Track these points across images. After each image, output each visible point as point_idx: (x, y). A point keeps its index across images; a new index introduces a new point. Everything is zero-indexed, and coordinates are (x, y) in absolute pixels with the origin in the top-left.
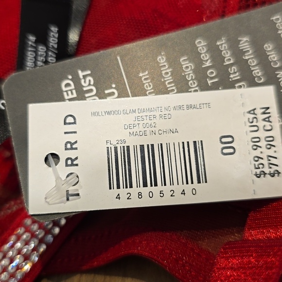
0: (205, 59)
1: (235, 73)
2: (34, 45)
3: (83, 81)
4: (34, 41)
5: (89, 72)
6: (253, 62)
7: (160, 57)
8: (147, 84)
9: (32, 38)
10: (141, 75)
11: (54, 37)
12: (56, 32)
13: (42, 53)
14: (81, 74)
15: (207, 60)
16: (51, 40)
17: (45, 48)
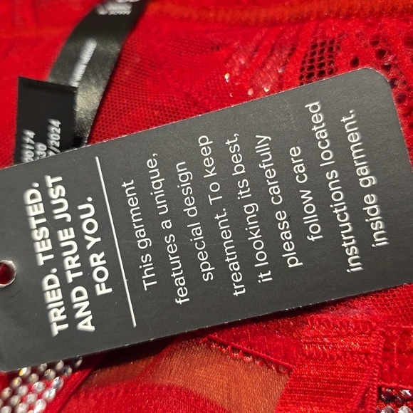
0: (209, 166)
1: (245, 189)
2: (33, 142)
3: (52, 191)
4: (32, 137)
5: (60, 179)
6: (271, 174)
7: (151, 160)
8: (132, 199)
9: (31, 134)
10: (125, 185)
11: (55, 132)
12: (58, 126)
13: (42, 153)
14: (50, 181)
15: (212, 167)
16: (52, 136)
17: (45, 147)
